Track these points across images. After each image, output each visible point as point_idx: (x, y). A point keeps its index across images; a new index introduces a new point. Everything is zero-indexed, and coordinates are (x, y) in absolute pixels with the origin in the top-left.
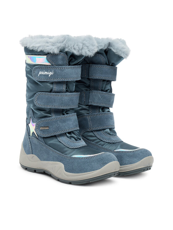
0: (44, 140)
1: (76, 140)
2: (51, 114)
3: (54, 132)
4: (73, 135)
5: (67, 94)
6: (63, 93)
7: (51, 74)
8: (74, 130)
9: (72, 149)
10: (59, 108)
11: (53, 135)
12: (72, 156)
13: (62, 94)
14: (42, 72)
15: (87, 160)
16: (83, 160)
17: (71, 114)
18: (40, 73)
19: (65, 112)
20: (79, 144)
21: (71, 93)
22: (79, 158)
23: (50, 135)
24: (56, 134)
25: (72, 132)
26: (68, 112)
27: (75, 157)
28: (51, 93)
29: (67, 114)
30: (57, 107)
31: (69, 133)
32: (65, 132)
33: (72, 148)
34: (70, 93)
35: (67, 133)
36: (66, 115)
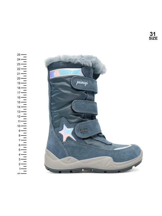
0: (84, 141)
7: (86, 83)
12: (114, 150)
14: (79, 82)
18: (78, 82)
23: (89, 136)
24: (93, 134)
28: (86, 100)
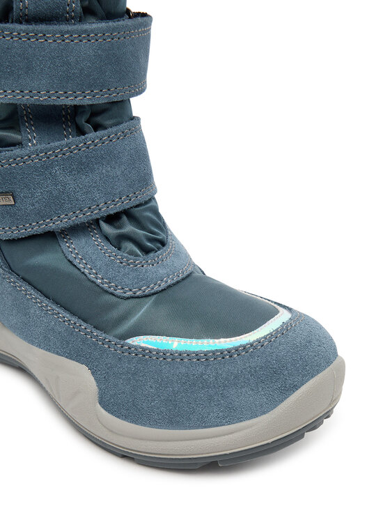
0: (1, 251)
1: (147, 251)
2: (19, 132)
3: (43, 218)
4: (129, 228)
5: (86, 26)
6: (67, 21)
8: (134, 202)
9: (128, 298)
10: (54, 101)
11: (37, 229)
12: (130, 341)
13: (64, 27)
15: (201, 369)
16: (183, 370)
17: (114, 129)
19: (88, 122)
20: (162, 271)
21: (111, 24)
22: (164, 355)
23: (24, 233)
24: (52, 226)
25: (127, 213)
26: (99, 119)
27: (144, 349)
28: (8, 25)
29: (97, 127)
30: (43, 99)
31: (112, 219)
32: (95, 217)
33: (129, 294)
34: (103, 25)
35: (102, 218)
36: (92, 135)
